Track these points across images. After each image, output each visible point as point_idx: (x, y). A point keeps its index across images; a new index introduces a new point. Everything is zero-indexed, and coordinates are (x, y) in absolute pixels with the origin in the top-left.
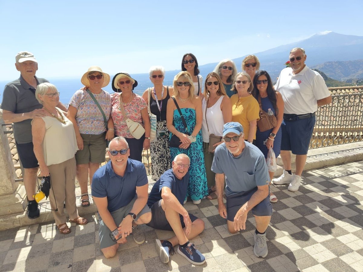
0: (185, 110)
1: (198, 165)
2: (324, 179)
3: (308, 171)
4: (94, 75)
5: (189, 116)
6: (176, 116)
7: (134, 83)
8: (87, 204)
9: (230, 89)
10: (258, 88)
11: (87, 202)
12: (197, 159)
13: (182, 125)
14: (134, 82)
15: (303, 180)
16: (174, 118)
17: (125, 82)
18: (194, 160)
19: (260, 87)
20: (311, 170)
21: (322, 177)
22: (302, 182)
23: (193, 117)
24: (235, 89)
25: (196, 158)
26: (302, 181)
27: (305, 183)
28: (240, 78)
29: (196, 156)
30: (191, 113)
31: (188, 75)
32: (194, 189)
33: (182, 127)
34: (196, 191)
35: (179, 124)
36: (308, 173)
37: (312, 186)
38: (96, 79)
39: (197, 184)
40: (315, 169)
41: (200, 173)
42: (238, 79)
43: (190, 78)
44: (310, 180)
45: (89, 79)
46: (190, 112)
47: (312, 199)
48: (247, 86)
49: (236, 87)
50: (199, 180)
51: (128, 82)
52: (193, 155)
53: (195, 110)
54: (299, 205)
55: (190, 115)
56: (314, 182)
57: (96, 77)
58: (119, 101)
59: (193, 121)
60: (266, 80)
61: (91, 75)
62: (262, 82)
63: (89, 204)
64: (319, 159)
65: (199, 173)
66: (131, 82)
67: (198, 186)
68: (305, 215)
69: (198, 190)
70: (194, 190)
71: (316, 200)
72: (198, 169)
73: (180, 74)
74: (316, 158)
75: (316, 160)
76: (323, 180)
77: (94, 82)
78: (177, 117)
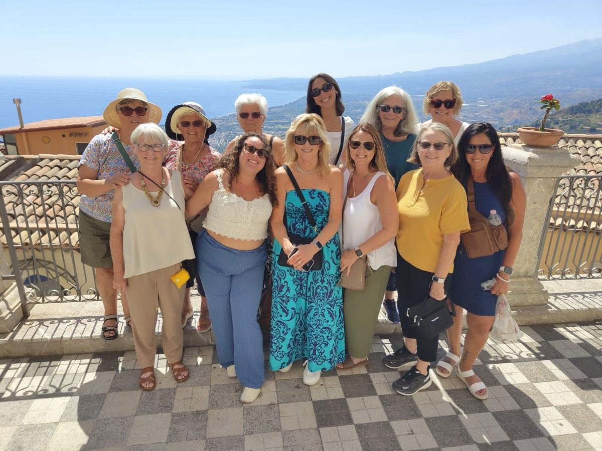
0: (310, 193)
1: (328, 306)
2: (588, 351)
3: (556, 325)
4: (131, 106)
5: (317, 206)
6: (289, 205)
7: (209, 127)
8: (111, 335)
9: (406, 159)
10: (469, 161)
11: (112, 332)
12: (327, 294)
13: (301, 221)
14: (210, 125)
15: (539, 345)
16: (286, 208)
17: (191, 124)
18: (321, 295)
19: (473, 160)
20: (566, 324)
21: (585, 345)
22: (537, 351)
23: (325, 208)
24: (418, 159)
25: (325, 291)
26: (538, 348)
27: (542, 356)
28: (428, 137)
29: (326, 288)
30: (321, 200)
31: (317, 123)
32: (315, 351)
33: (301, 226)
34: (317, 353)
35: (294, 219)
36: (557, 332)
37: (555, 364)
38: (134, 114)
39: (320, 341)
40: (575, 324)
41: (330, 321)
42: (424, 139)
43: (322, 129)
44: (555, 351)
45: (120, 112)
46: (318, 197)
47: (545, 397)
48: (445, 153)
49: (419, 154)
50: (327, 334)
51: (198, 123)
52: (320, 284)
53: (329, 195)
54: (512, 408)
55: (319, 203)
56: (563, 357)
57: (134, 112)
58: (177, 158)
59: (324, 216)
60: (486, 146)
61: (126, 105)
62: (477, 148)
63: (116, 335)
64: (587, 304)
65: (328, 321)
66: (205, 125)
67: (323, 346)
68: (516, 438)
69: (322, 353)
70: (314, 353)
71: (553, 402)
72: (326, 313)
73: (302, 119)
74: (581, 301)
75: (580, 305)
76: (584, 354)
77: (130, 120)
78: (292, 207)
